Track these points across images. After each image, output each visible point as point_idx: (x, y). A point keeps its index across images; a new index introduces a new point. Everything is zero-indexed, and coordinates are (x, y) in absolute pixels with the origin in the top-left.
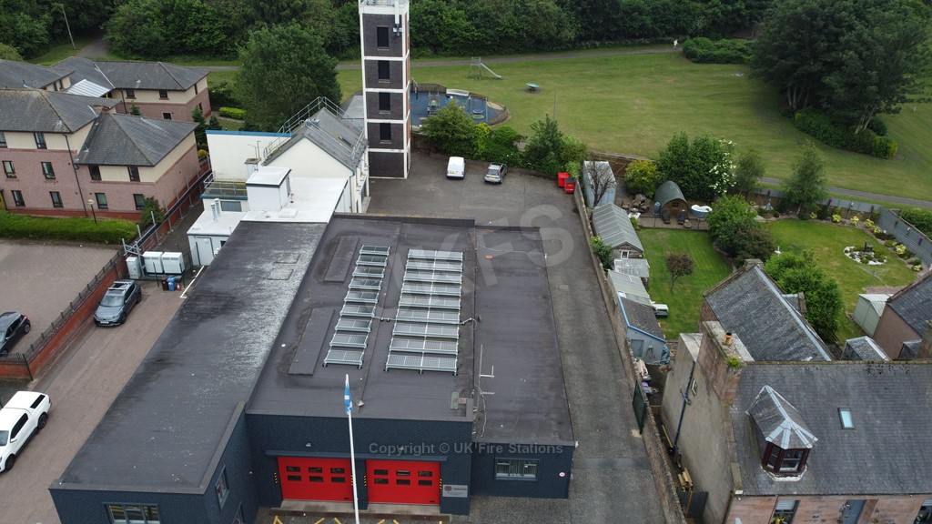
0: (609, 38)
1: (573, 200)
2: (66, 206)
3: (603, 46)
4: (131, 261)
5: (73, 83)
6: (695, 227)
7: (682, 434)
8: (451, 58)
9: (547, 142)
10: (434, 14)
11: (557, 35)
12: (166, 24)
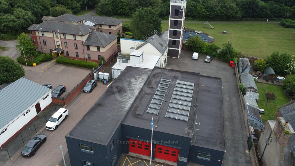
0: (253, 17)
1: (234, 70)
2: (80, 57)
3: (251, 20)
4: (95, 74)
5: (85, 21)
6: (278, 84)
7: (265, 155)
8: (198, 21)
9: (227, 50)
10: (194, 6)
11: (235, 15)
12: (113, 6)
